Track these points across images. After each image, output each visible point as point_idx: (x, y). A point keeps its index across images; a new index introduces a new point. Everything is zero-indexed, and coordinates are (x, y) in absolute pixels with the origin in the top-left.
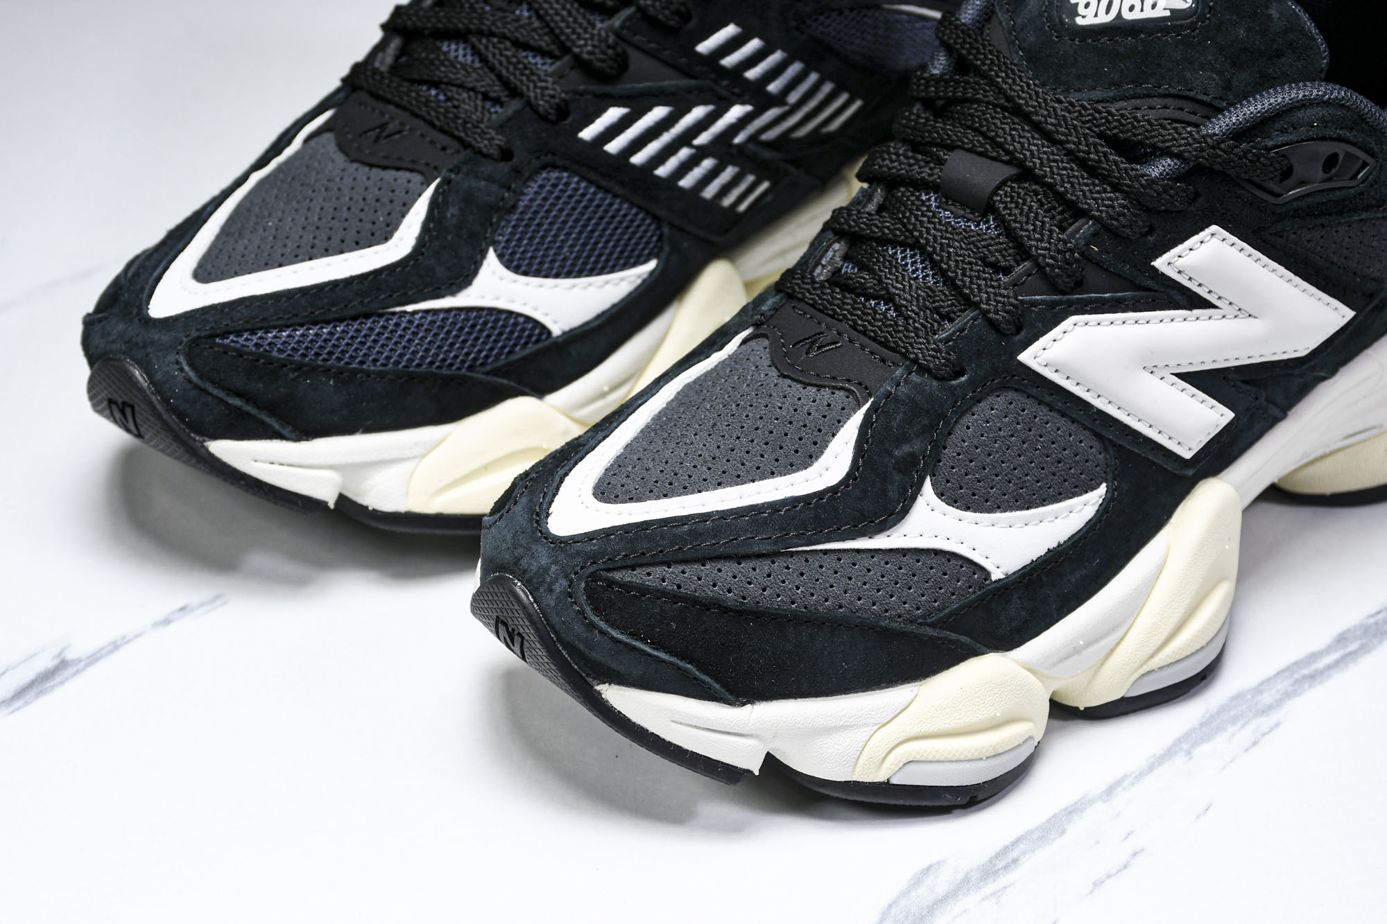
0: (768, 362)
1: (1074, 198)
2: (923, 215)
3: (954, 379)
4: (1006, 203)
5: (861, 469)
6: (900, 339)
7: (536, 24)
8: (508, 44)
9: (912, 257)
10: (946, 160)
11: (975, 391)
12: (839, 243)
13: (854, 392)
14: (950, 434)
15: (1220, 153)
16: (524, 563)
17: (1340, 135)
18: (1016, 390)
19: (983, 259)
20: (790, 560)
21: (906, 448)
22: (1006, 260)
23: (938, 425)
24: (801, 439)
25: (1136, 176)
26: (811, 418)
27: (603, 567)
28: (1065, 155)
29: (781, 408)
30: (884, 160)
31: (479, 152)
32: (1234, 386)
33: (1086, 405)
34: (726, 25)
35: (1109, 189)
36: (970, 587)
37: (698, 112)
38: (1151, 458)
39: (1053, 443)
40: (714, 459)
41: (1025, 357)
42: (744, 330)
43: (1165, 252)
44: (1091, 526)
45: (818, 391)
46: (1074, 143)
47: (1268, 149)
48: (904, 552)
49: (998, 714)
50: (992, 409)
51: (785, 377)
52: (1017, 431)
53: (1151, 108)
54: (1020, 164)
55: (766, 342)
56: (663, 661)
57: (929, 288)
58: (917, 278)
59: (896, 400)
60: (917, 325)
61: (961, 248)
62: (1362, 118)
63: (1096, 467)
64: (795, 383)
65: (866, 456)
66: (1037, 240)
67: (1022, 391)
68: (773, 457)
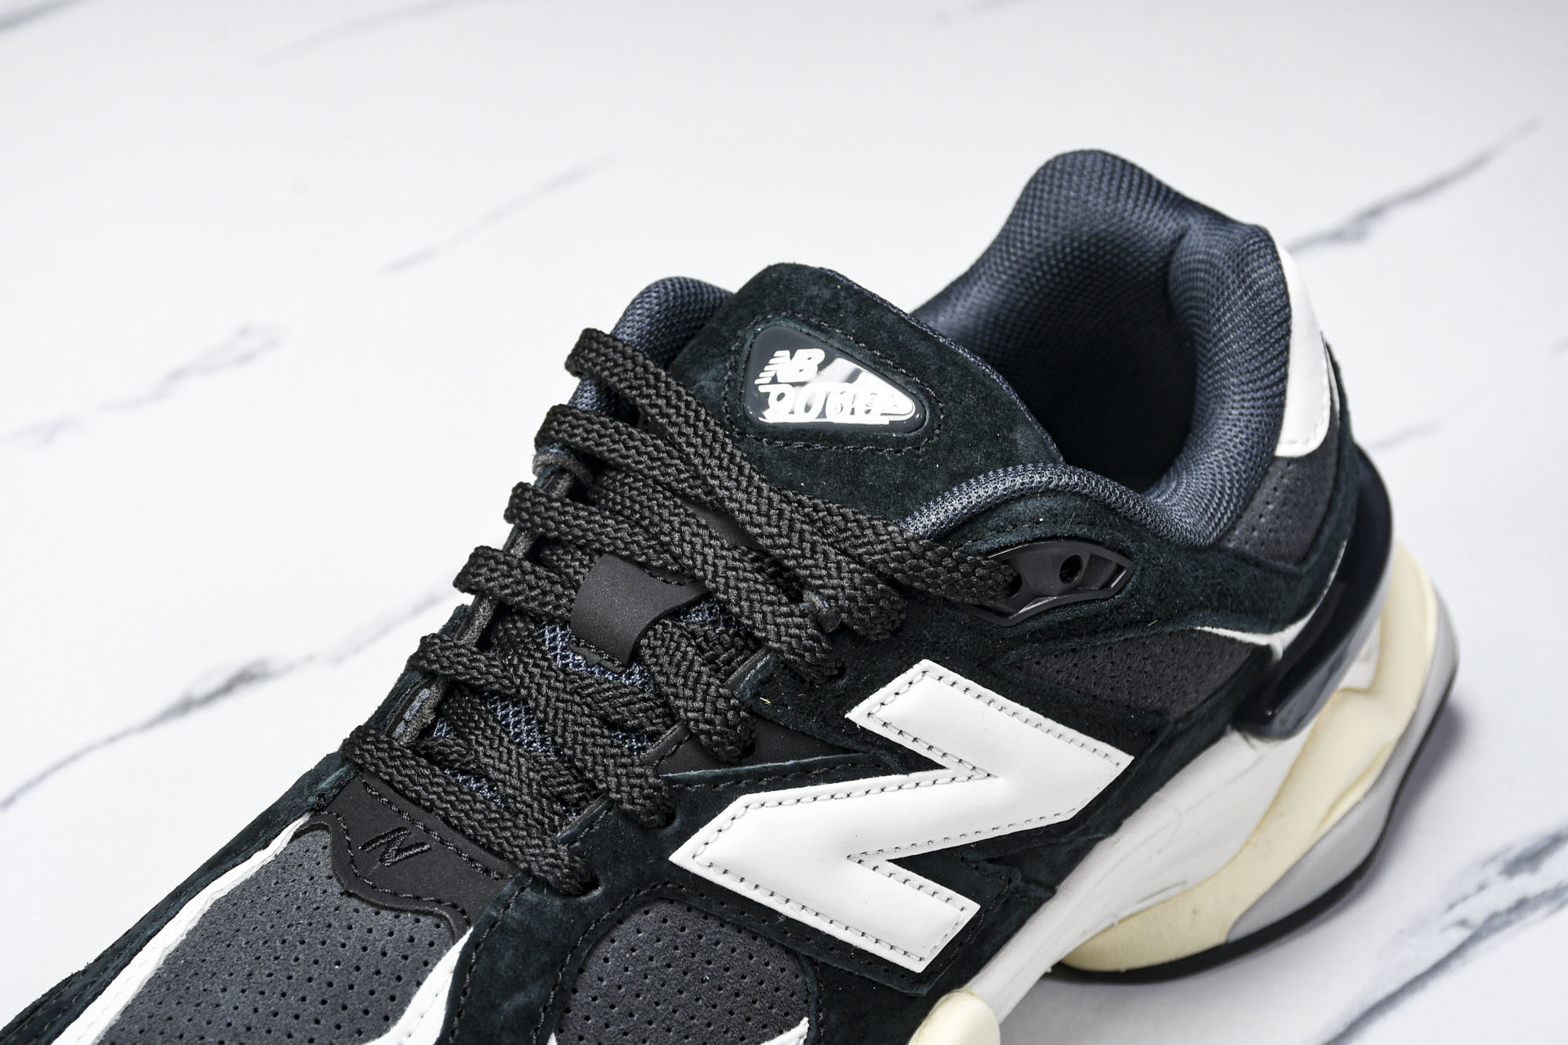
0: (326, 871)
3: (584, 893)
5: (457, 1033)
6: (507, 839)
11: (613, 909)
12: (429, 688)
13: (446, 919)
14: (581, 971)
15: (927, 564)
17: (1077, 533)
18: (672, 902)
21: (520, 999)
22: (654, 724)
23: (565, 960)
24: (372, 993)
26: (387, 959)
29: (343, 946)
32: (976, 868)
33: (772, 913)
38: (868, 976)
39: (727, 970)
40: (249, 1029)
41: (680, 857)
42: (296, 819)
43: (861, 700)
45: (397, 917)
47: (985, 555)
50: (639, 932)
51: (350, 895)
52: (674, 958)
55: (326, 838)
57: (537, 758)
58: (521, 744)
59: (504, 929)
60: (530, 821)
62: (1108, 508)
63: (792, 995)
64: (364, 905)
65: (464, 1013)
66: (686, 698)
67: (679, 902)
68: (332, 1023)
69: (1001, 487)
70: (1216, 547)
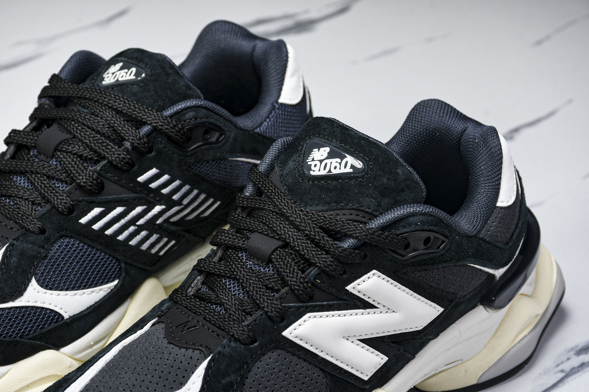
0: (162, 336)
1: (308, 257)
2: (239, 264)
3: (252, 344)
4: (277, 259)
5: (206, 390)
6: (226, 325)
7: (59, 168)
8: (45, 177)
9: (234, 284)
10: (250, 237)
11: (261, 350)
12: (200, 276)
13: (203, 351)
14: (249, 371)
15: (375, 237)
17: (431, 229)
18: (282, 349)
19: (266, 286)
21: (228, 379)
22: (277, 286)
23: (244, 367)
24: (177, 375)
25: (337, 248)
26: (182, 364)
28: (305, 236)
29: (168, 359)
30: (222, 236)
31: (28, 230)
32: (387, 345)
33: (316, 355)
34: (152, 169)
35: (324, 253)
37: (139, 209)
38: (349, 380)
39: (300, 374)
40: (134, 386)
41: (285, 333)
42: (153, 319)
43: (351, 283)
45: (186, 350)
46: (309, 231)
47: (398, 235)
50: (270, 359)
51: (171, 343)
52: (282, 369)
53: (344, 215)
54: (284, 240)
55: (163, 325)
57: (241, 299)
58: (235, 294)
59: (224, 355)
60: (234, 318)
61: (256, 281)
62: (441, 221)
63: (322, 385)
64: (175, 347)
65: (208, 384)
66: (291, 277)
67: (285, 350)
68: (163, 384)
69: (406, 211)
70: (475, 236)
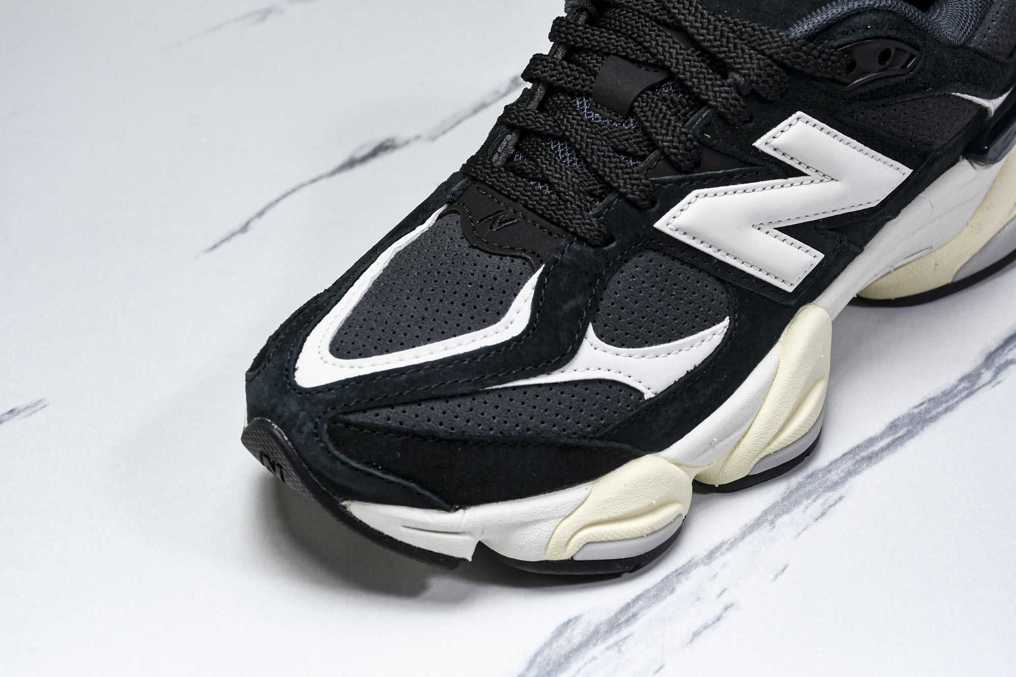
0: (459, 235)
2: (574, 119)
3: (606, 245)
5: (538, 321)
6: (561, 215)
11: (622, 254)
12: (511, 134)
13: (529, 259)
14: (605, 289)
15: (802, 54)
16: (279, 410)
17: (889, 35)
18: (655, 251)
20: (487, 396)
21: (572, 303)
22: (643, 151)
23: (596, 282)
24: (490, 300)
26: (497, 282)
27: (340, 411)
29: (472, 274)
32: (823, 234)
33: (709, 257)
36: (628, 406)
38: (762, 294)
39: (685, 289)
40: (423, 319)
41: (659, 225)
42: (439, 208)
43: (762, 135)
44: (719, 350)
45: (501, 259)
47: (835, 48)
48: (575, 383)
49: (654, 502)
50: (637, 267)
51: (475, 248)
52: (656, 282)
55: (457, 218)
56: (392, 482)
59: (562, 265)
60: (574, 206)
62: (907, 20)
63: (720, 304)
64: (482, 253)
65: (541, 311)
66: (663, 135)
67: (658, 251)
68: (469, 315)
69: (846, 8)
70: (964, 46)
